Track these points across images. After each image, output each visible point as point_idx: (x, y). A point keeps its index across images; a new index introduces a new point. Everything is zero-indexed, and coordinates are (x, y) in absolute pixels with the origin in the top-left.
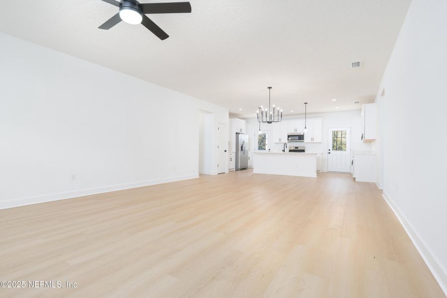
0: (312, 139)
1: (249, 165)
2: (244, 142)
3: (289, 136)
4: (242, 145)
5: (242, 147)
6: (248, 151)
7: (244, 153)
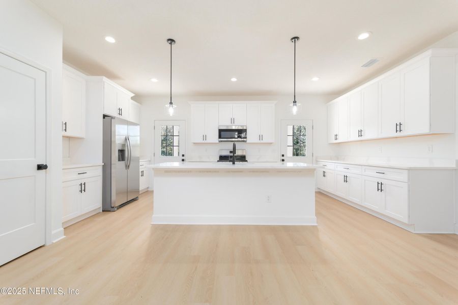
0: (261, 137)
1: (142, 187)
2: (126, 139)
3: (220, 131)
4: (124, 145)
5: (122, 152)
6: (138, 159)
7: (127, 167)
